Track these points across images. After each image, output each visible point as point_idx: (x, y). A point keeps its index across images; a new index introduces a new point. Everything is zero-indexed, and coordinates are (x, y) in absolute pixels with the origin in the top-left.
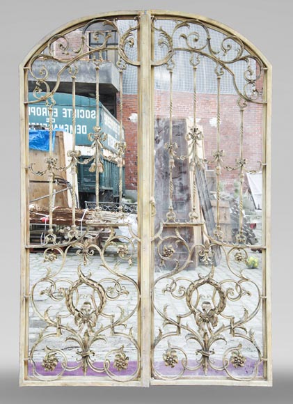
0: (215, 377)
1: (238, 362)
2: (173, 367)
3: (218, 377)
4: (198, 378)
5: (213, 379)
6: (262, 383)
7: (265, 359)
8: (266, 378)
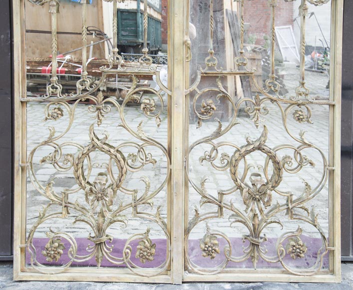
2: (213, 258)
3: (271, 270)
4: (244, 272)
6: (328, 278)
7: (332, 248)
8: (332, 272)
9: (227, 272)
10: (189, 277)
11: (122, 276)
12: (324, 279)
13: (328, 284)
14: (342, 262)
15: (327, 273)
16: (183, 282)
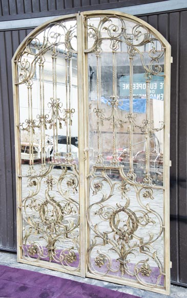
0: (129, 280)
1: (144, 272)
2: (100, 267)
3: (132, 280)
4: (118, 278)
5: (128, 281)
6: (162, 291)
7: (164, 274)
8: (165, 288)
9: (109, 276)
10: (89, 275)
11: (60, 268)
12: (160, 291)
13: (161, 294)
14: (171, 284)
15: (162, 288)
16: (86, 277)
